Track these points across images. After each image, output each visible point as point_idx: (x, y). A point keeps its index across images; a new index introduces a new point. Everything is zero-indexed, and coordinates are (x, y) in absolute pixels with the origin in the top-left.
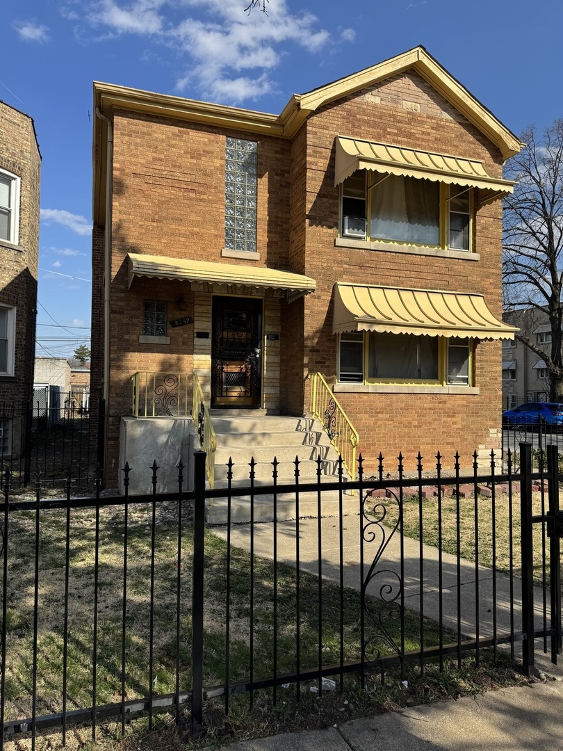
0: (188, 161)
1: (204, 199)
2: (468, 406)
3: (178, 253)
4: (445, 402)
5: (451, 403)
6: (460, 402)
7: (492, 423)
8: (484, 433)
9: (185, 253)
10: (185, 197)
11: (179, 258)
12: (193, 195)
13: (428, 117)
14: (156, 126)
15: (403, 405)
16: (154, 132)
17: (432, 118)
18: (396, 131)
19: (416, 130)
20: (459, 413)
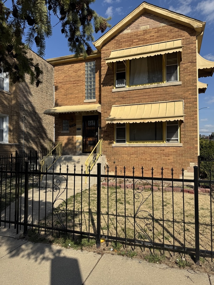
0: (74, 74)
1: (79, 85)
2: (177, 152)
3: (71, 104)
4: (164, 150)
5: (167, 150)
6: (172, 150)
7: (192, 160)
8: (186, 164)
9: (73, 104)
10: (73, 86)
11: (72, 105)
12: (76, 85)
13: (153, 29)
14: (65, 66)
15: (143, 152)
16: (65, 68)
17: (155, 28)
18: (138, 40)
19: (147, 36)
20: (172, 155)
